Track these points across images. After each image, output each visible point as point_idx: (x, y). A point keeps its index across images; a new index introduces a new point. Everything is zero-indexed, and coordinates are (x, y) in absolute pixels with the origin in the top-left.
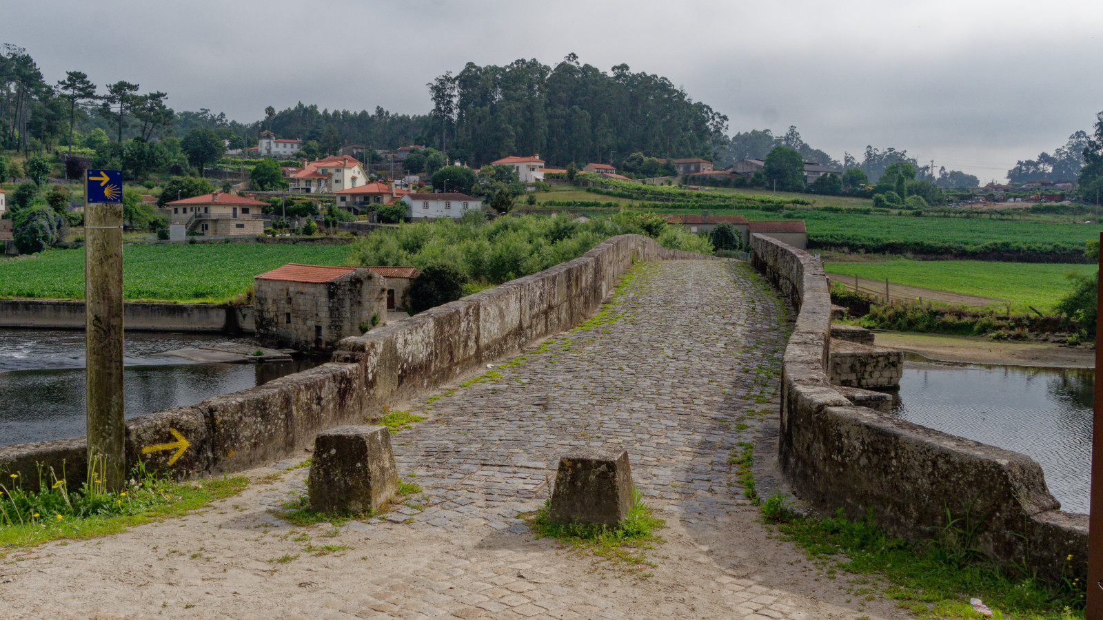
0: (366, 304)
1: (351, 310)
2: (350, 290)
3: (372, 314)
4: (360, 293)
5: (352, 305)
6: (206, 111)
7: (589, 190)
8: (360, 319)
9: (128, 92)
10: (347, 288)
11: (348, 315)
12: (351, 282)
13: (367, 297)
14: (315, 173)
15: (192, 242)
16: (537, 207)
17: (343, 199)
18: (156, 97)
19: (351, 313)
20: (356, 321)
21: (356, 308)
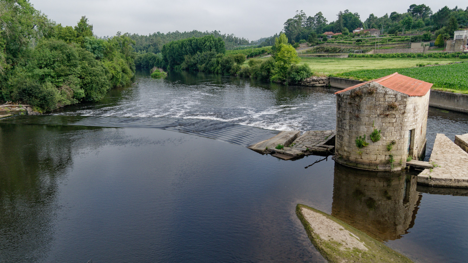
0: (365, 120)
1: (350, 122)
2: (350, 104)
3: (372, 130)
4: (358, 107)
5: (351, 119)
8: (357, 133)
10: (348, 101)
11: (348, 128)
12: (351, 95)
13: (367, 112)
19: (350, 126)
20: (354, 135)
21: (354, 122)
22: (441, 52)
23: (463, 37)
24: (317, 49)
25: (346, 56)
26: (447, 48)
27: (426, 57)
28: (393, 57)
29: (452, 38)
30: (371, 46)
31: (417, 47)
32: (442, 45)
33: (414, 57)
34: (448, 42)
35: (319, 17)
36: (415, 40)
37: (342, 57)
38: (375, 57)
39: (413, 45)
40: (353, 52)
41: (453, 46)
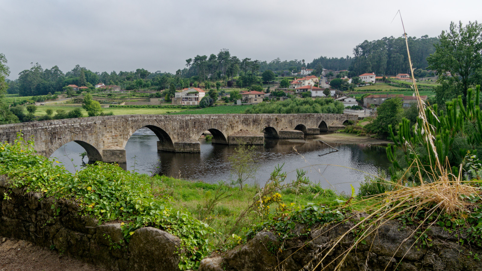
6: (296, 60)
7: (390, 85)
9: (248, 61)
14: (297, 82)
15: (242, 105)
16: (355, 92)
17: (298, 91)
18: (256, 61)
22: (170, 105)
23: (180, 97)
24: (75, 100)
25: (108, 107)
26: (173, 102)
27: (163, 108)
28: (143, 107)
29: (175, 96)
30: (121, 99)
31: (155, 101)
32: (169, 101)
33: (156, 108)
34: (173, 99)
35: (56, 70)
36: (152, 96)
37: (105, 107)
38: (125, 107)
39: (151, 99)
40: (112, 103)
41: (175, 101)
